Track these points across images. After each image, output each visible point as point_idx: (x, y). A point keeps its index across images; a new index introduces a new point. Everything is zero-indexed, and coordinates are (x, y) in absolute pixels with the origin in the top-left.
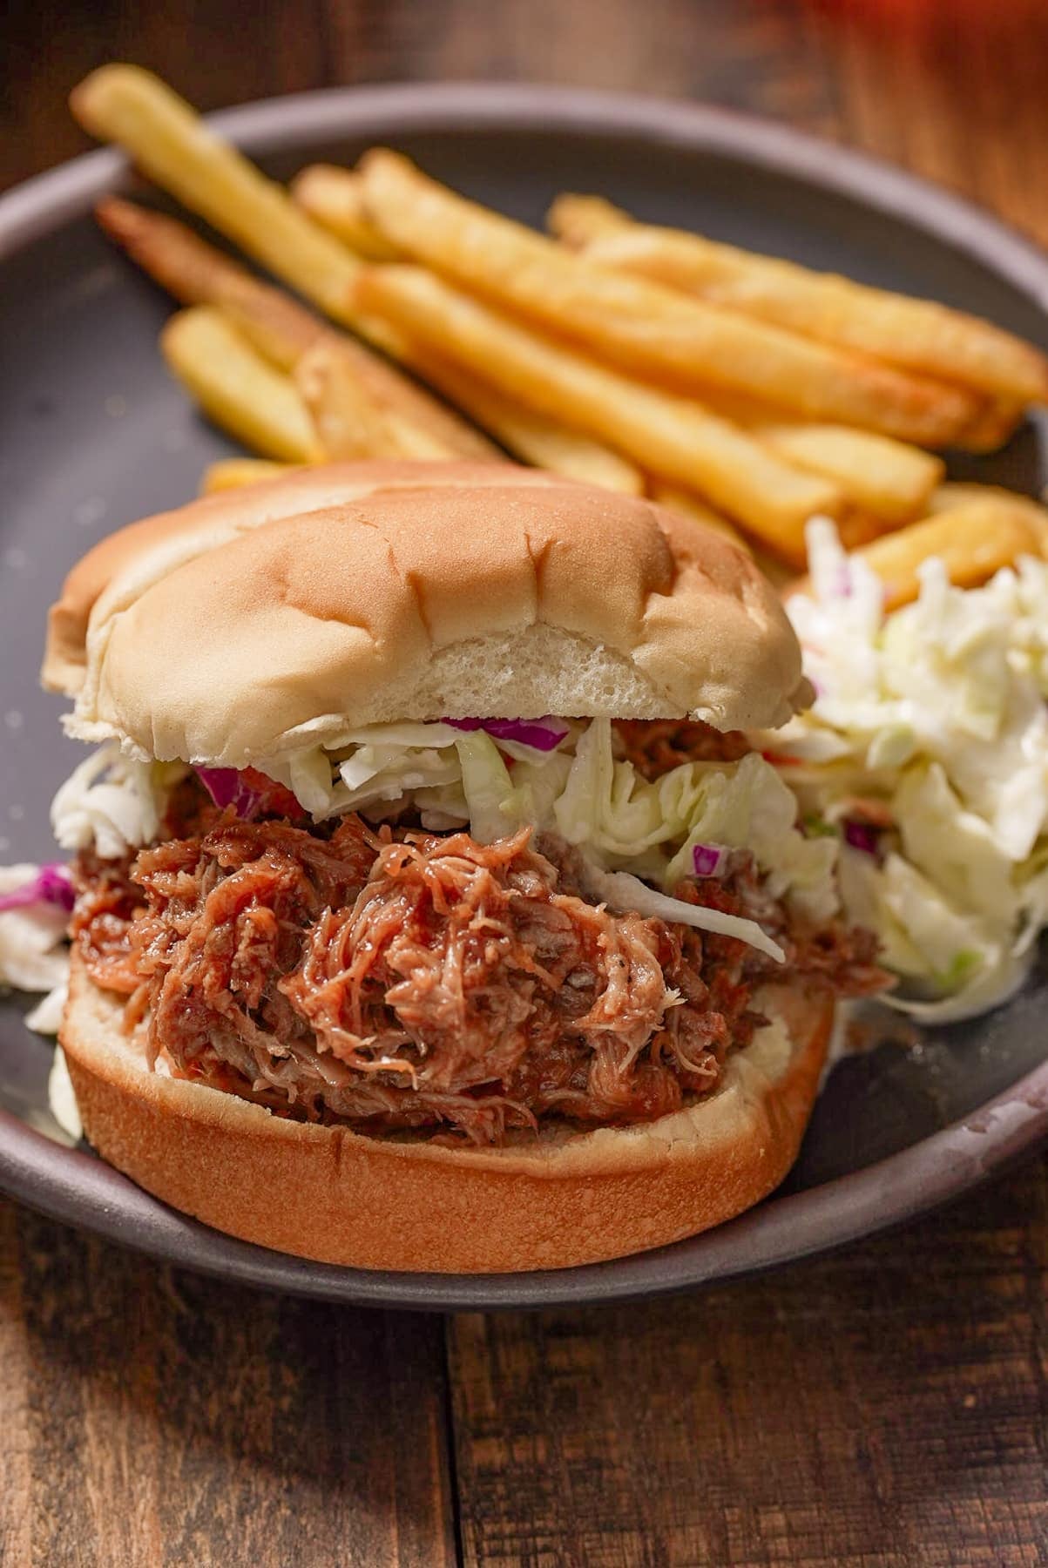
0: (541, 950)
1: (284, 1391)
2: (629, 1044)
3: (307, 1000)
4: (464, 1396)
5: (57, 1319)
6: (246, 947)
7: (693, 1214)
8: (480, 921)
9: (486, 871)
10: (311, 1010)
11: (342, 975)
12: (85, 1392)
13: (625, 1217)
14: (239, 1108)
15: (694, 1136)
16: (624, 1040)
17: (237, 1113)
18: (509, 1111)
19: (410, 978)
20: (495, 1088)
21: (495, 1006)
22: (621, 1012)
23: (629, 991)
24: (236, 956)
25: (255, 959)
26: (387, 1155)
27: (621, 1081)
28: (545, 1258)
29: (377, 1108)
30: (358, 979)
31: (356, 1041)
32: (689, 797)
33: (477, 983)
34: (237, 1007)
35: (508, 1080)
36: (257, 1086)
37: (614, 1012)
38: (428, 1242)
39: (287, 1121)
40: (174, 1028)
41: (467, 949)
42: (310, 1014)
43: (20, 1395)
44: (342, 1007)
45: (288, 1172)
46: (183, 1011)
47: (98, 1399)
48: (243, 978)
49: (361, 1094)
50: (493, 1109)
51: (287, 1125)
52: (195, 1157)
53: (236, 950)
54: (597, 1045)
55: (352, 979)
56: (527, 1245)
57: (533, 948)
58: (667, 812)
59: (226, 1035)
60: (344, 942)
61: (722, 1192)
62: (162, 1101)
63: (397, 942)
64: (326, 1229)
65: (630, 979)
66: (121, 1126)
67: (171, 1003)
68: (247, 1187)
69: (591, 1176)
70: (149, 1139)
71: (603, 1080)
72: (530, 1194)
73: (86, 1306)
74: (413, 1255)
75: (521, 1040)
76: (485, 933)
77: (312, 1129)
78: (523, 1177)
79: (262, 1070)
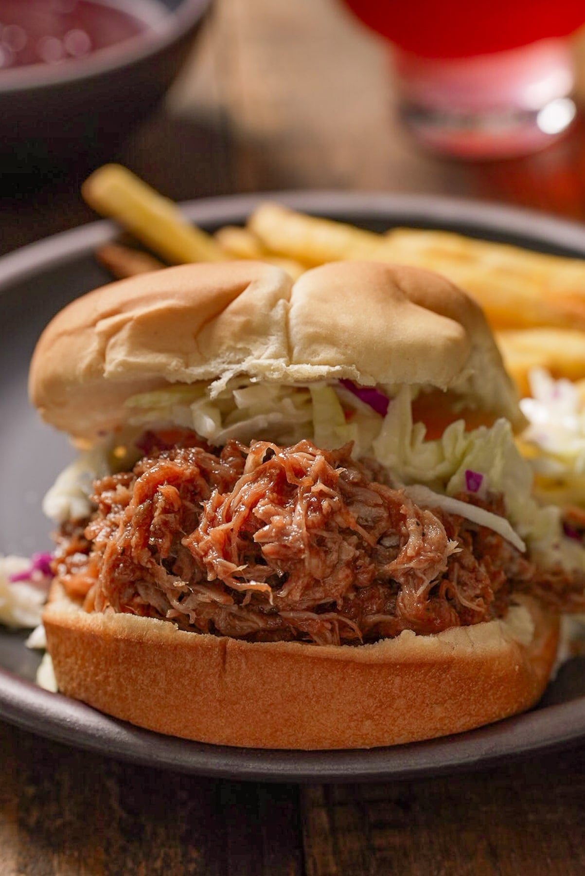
0: (362, 518)
1: (191, 861)
2: (424, 578)
3: (201, 544)
4: (315, 864)
5: (39, 823)
6: (159, 514)
7: (471, 707)
8: (320, 486)
9: (323, 458)
10: (203, 551)
11: (225, 526)
12: (55, 863)
13: (423, 702)
14: (156, 626)
15: (471, 644)
16: (420, 575)
17: (155, 631)
18: (343, 626)
19: (270, 523)
20: (333, 607)
21: (330, 545)
22: (418, 554)
23: (424, 541)
24: (153, 522)
25: (165, 523)
26: (257, 651)
27: (419, 602)
28: (368, 734)
29: (252, 628)
30: (236, 530)
31: (234, 567)
32: (462, 444)
33: (317, 526)
34: (154, 561)
35: (340, 602)
36: (169, 613)
37: (414, 554)
38: (286, 720)
39: (189, 633)
40: (112, 581)
41: (310, 504)
42: (203, 554)
43: (11, 864)
44: (224, 546)
45: (190, 672)
46: (118, 566)
47: (65, 866)
48: (157, 536)
49: (240, 619)
50: (330, 621)
51: (190, 635)
52: (127, 670)
53: (152, 517)
54: (402, 580)
55: (232, 530)
56: (356, 722)
57: (356, 516)
58: (448, 453)
59: (147, 584)
60: (227, 508)
61: (489, 694)
62: (105, 629)
63: (262, 502)
64: (217, 713)
65: (424, 535)
66: (79, 662)
67: (111, 562)
68: (162, 687)
69: (399, 664)
70: (97, 666)
71: (406, 602)
72: (357, 680)
73: (60, 814)
74: (276, 731)
75: (348, 571)
76: (321, 495)
77: (207, 638)
78: (352, 664)
79: (172, 603)
